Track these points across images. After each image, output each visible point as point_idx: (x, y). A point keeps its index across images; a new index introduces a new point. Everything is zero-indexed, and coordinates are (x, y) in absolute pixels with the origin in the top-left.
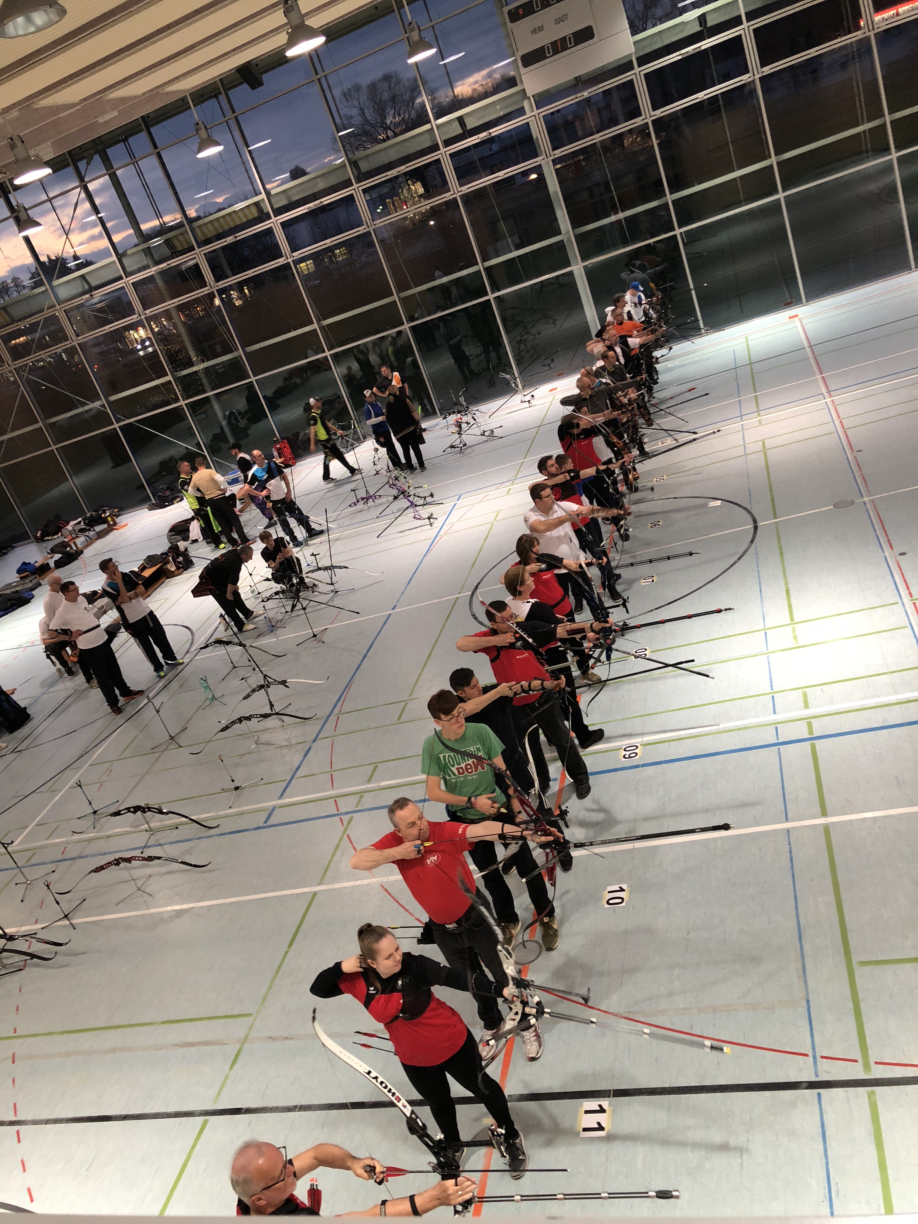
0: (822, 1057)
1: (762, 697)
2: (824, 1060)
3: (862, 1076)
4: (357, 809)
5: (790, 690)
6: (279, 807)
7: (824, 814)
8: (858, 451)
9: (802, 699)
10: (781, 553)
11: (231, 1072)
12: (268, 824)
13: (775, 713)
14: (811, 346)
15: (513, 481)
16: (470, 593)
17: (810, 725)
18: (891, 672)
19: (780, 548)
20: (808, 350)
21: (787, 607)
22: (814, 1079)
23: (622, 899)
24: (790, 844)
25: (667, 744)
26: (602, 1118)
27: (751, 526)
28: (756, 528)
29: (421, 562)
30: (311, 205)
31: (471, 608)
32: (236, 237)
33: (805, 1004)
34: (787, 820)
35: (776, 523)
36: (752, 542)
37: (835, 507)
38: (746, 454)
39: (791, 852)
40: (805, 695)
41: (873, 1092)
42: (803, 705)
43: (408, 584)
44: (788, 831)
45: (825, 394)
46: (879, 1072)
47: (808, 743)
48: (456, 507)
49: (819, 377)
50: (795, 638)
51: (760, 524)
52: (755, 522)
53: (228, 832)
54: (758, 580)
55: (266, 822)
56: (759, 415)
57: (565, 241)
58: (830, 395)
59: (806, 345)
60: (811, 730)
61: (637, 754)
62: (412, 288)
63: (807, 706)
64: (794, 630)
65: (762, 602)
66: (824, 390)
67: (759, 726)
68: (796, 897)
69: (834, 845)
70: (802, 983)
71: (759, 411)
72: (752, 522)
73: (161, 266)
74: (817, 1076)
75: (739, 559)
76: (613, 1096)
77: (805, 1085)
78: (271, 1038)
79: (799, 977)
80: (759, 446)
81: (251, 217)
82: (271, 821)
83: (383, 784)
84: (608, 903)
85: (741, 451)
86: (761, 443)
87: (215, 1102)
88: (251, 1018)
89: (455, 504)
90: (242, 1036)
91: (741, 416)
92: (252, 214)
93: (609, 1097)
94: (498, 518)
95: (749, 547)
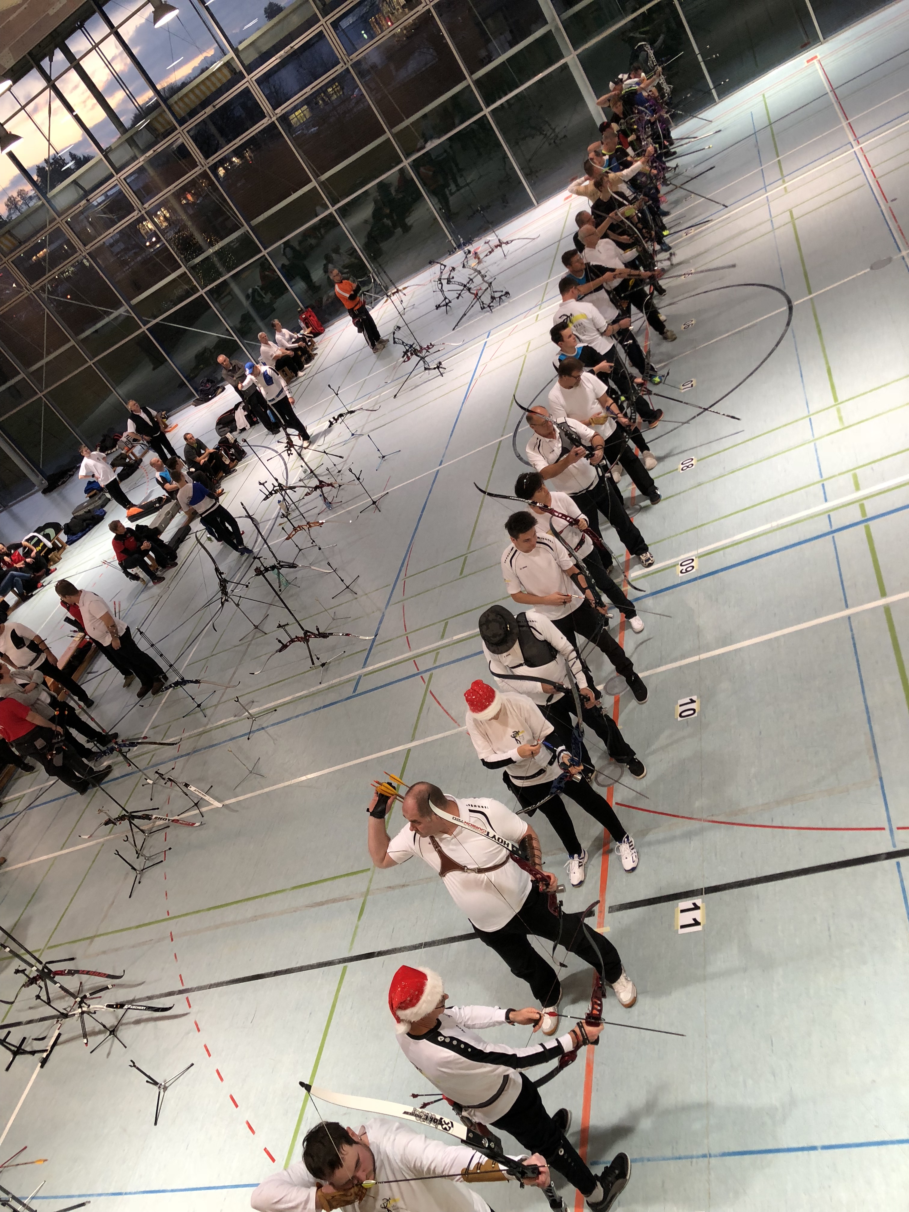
0: (898, 828)
1: (811, 487)
2: (900, 831)
4: (435, 666)
5: (840, 474)
6: (365, 675)
7: (884, 594)
8: (892, 201)
9: (852, 481)
10: (820, 332)
11: (360, 923)
12: (356, 693)
13: (826, 500)
14: (833, 90)
15: (539, 305)
16: (512, 434)
17: (862, 507)
19: (818, 326)
20: (831, 95)
21: (830, 387)
22: (891, 849)
23: (694, 710)
24: (852, 630)
25: (721, 552)
26: (698, 915)
27: (785, 308)
28: (791, 309)
29: (461, 410)
30: (282, 53)
31: (515, 450)
32: (214, 107)
33: (879, 783)
34: (847, 607)
35: (811, 299)
36: (788, 324)
37: (872, 268)
38: (774, 230)
39: (853, 638)
40: (855, 477)
42: (853, 487)
43: (451, 436)
44: (849, 618)
45: (853, 143)
47: (862, 527)
48: (487, 345)
49: (844, 124)
50: (841, 418)
51: (795, 303)
52: (789, 302)
53: (322, 706)
54: (798, 366)
55: (354, 691)
56: (784, 182)
57: (553, 31)
58: (858, 142)
59: (828, 89)
60: (863, 512)
61: (693, 567)
62: (404, 120)
63: (857, 488)
64: (839, 411)
65: (804, 387)
66: (851, 138)
67: (812, 517)
68: (862, 682)
69: (895, 623)
70: (875, 763)
71: (783, 177)
72: (786, 303)
73: (147, 155)
74: (894, 846)
75: (777, 345)
76: (705, 894)
77: (884, 856)
78: (390, 887)
79: (870, 758)
80: (786, 217)
81: (224, 80)
82: (360, 690)
83: (455, 638)
84: (680, 716)
85: (767, 227)
86: (788, 213)
87: (350, 949)
88: (369, 873)
89: (486, 343)
90: (364, 889)
91: (765, 187)
92: (225, 76)
93: (702, 894)
94: (529, 350)
95: (786, 331)
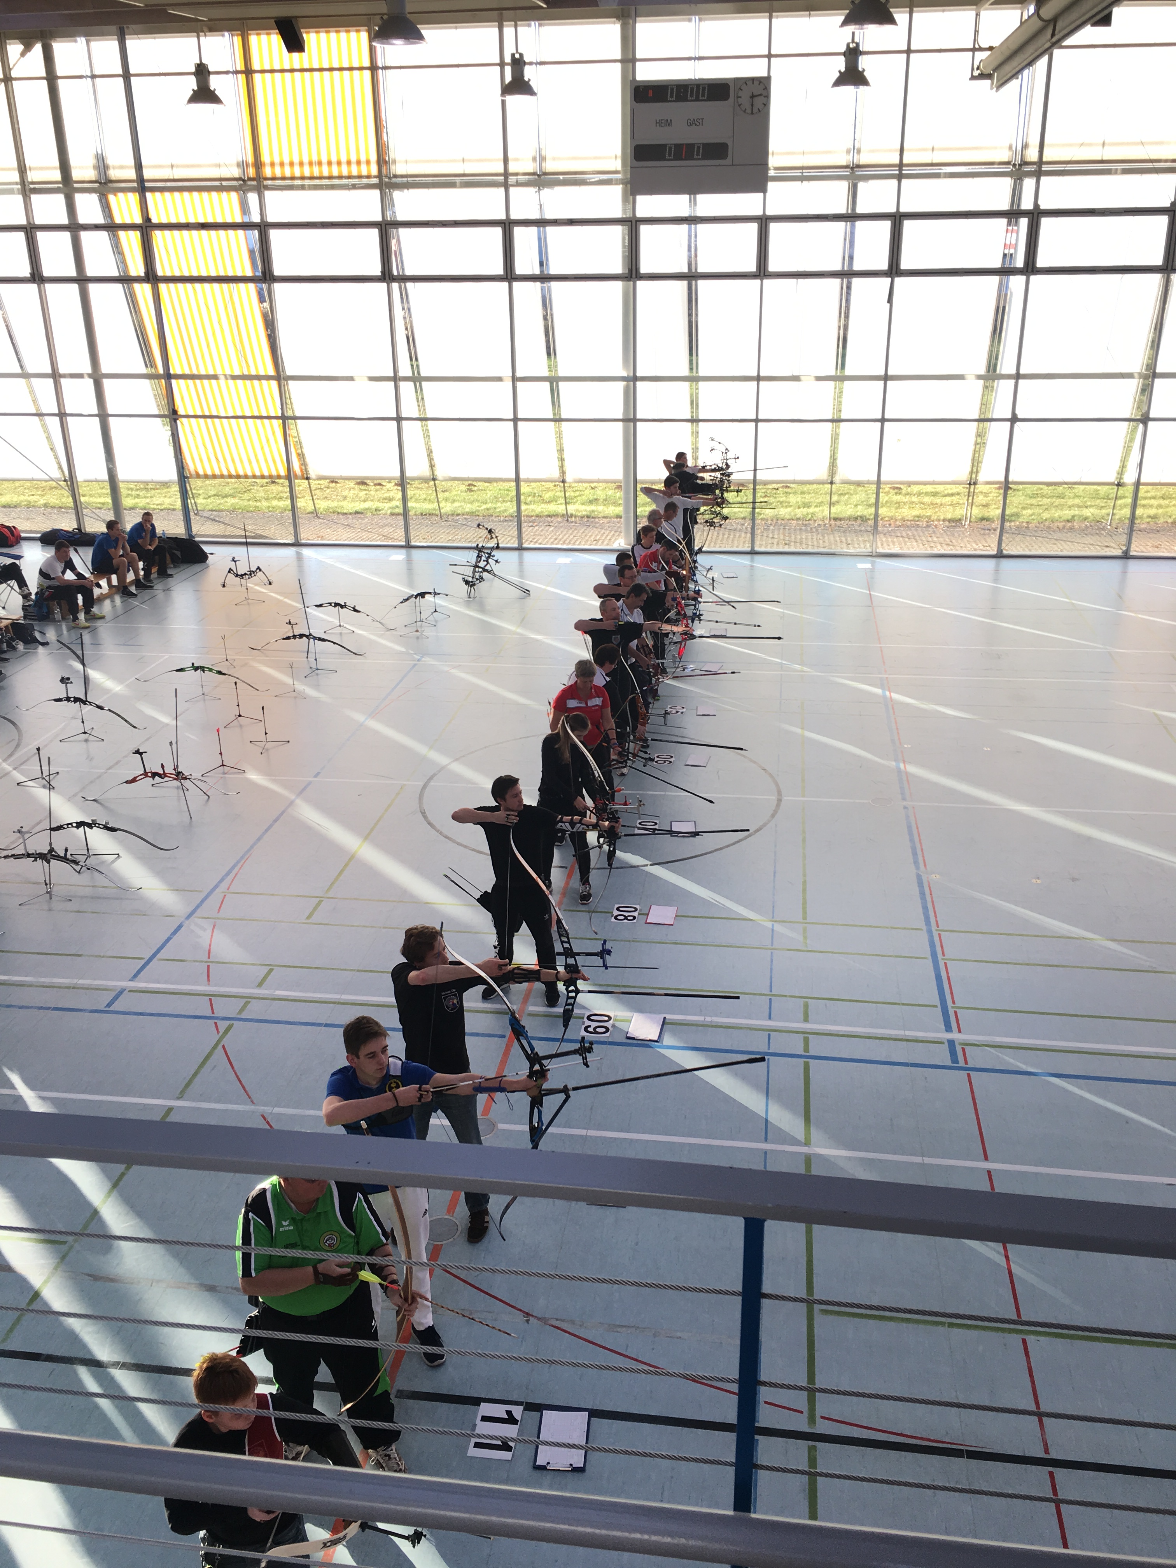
0: (766, 1403)
1: (758, 997)
2: (768, 1406)
3: (805, 1428)
4: (239, 1016)
5: (790, 996)
6: (130, 991)
7: (808, 1142)
9: (802, 1009)
12: (111, 1008)
13: (770, 1018)
15: (495, 657)
16: (422, 783)
17: (806, 1041)
18: (903, 1004)
21: (801, 902)
27: (774, 798)
28: (779, 800)
29: (360, 726)
31: (419, 803)
34: (766, 1140)
35: (804, 802)
36: (773, 816)
37: (871, 801)
38: (780, 710)
40: (806, 1006)
41: (815, 1447)
42: (802, 1017)
43: (340, 749)
44: (766, 1153)
45: (881, 667)
46: (823, 1428)
47: (802, 1060)
48: (415, 669)
49: (877, 644)
50: (805, 939)
51: (785, 798)
52: (780, 793)
53: (53, 1006)
54: (772, 862)
55: (109, 1005)
56: (802, 668)
58: (887, 670)
60: (806, 1048)
63: (806, 1019)
64: (805, 930)
65: (774, 887)
66: (880, 662)
67: (751, 1029)
71: (802, 663)
72: (776, 793)
75: (756, 832)
76: (525, 1410)
78: (91, 1275)
80: (797, 705)
82: (115, 1007)
83: (275, 992)
85: (775, 705)
86: (799, 702)
87: (4, 1340)
88: (64, 1247)
89: (415, 665)
91: (782, 664)
94: (467, 700)
95: (769, 821)
